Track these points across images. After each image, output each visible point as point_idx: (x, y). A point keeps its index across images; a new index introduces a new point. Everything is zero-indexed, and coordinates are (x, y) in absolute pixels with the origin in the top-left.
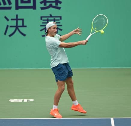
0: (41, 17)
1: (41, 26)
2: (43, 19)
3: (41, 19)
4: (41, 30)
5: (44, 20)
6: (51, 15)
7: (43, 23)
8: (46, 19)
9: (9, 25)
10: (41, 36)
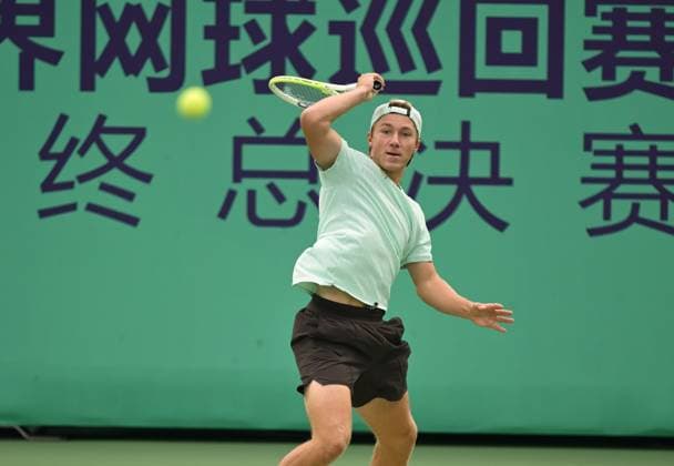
0: (589, 139)
1: (585, 180)
2: (597, 145)
3: (587, 147)
4: (585, 204)
5: (599, 153)
6: (635, 128)
7: (595, 167)
8: (611, 145)
9: (427, 172)
10: (586, 234)
